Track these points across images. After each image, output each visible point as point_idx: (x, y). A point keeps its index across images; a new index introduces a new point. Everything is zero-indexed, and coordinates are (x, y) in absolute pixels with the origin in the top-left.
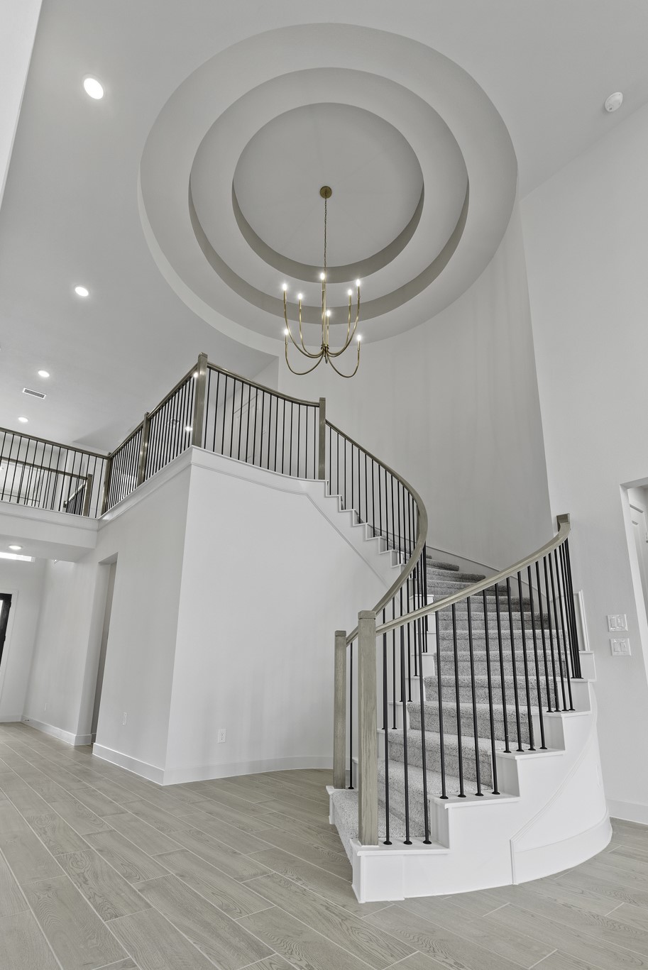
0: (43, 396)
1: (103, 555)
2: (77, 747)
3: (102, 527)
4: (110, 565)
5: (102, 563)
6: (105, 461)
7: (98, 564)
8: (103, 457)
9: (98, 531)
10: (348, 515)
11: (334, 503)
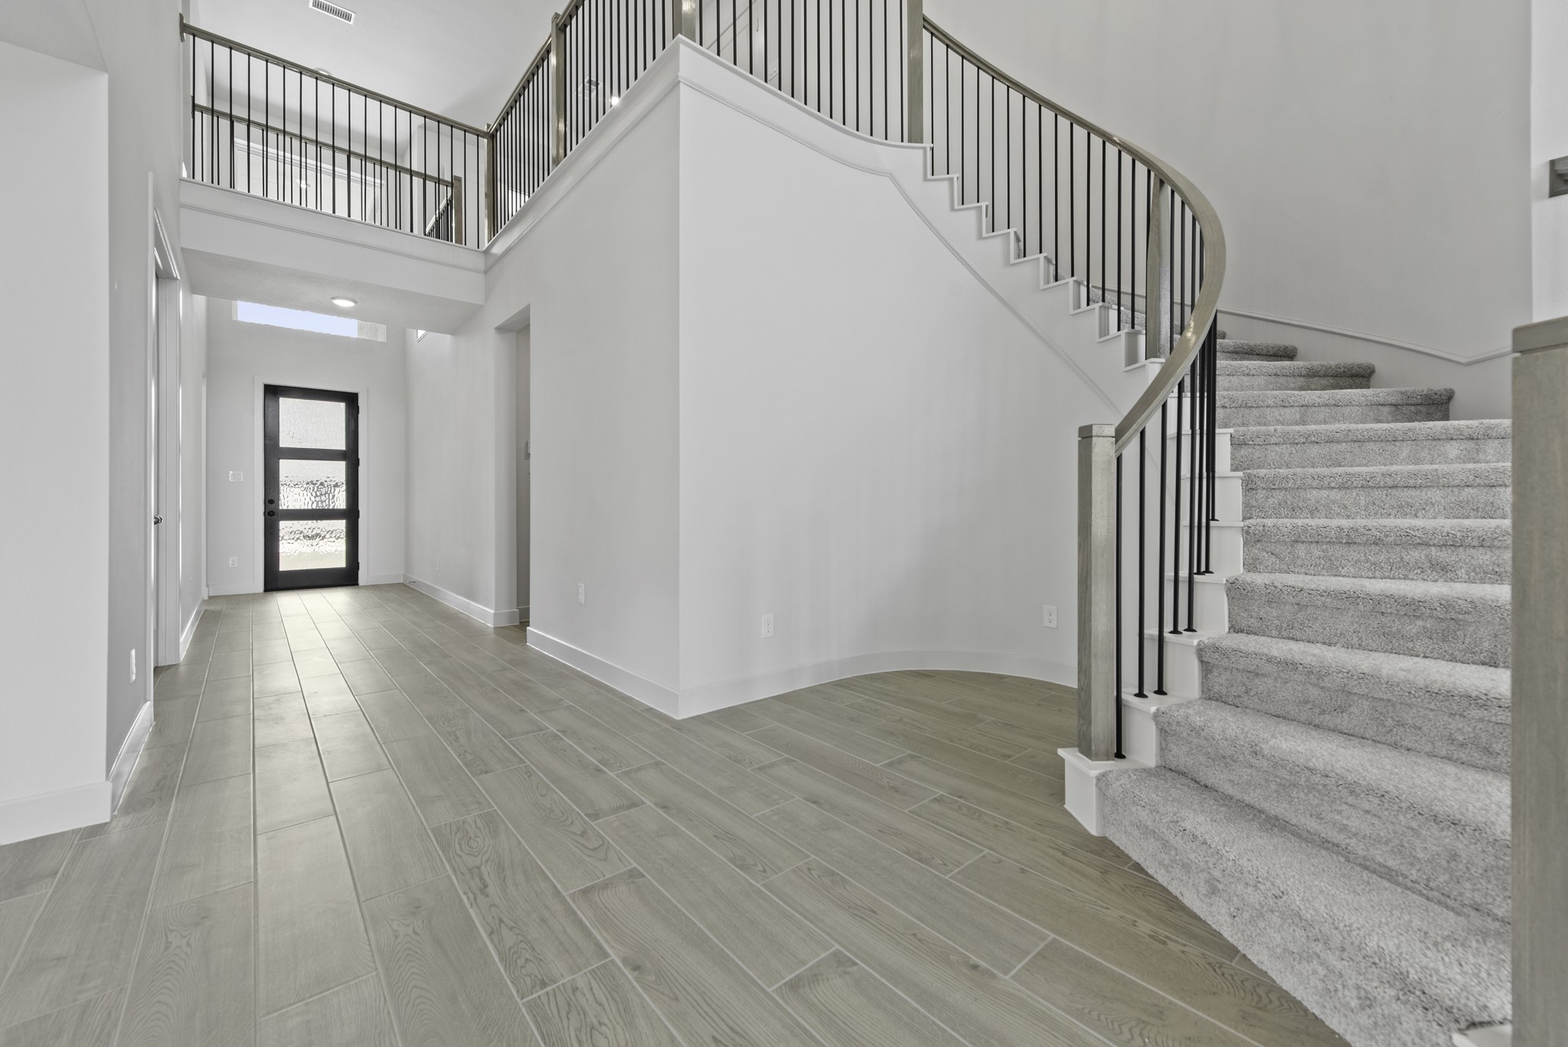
0: (348, 17)
1: (502, 312)
2: (498, 630)
3: (491, 264)
4: (518, 330)
5: (500, 329)
6: (484, 142)
7: (493, 331)
8: (479, 134)
9: (486, 272)
10: (971, 215)
11: (941, 191)
